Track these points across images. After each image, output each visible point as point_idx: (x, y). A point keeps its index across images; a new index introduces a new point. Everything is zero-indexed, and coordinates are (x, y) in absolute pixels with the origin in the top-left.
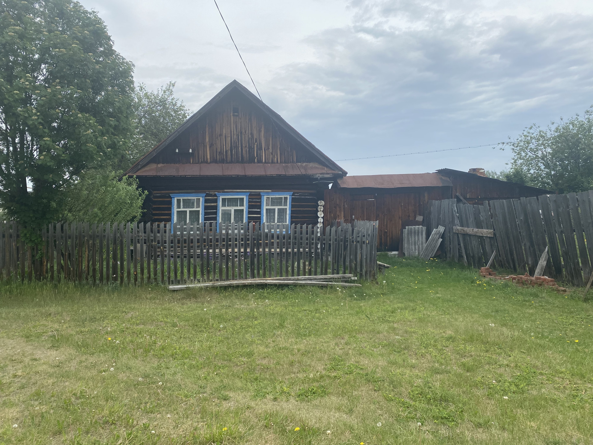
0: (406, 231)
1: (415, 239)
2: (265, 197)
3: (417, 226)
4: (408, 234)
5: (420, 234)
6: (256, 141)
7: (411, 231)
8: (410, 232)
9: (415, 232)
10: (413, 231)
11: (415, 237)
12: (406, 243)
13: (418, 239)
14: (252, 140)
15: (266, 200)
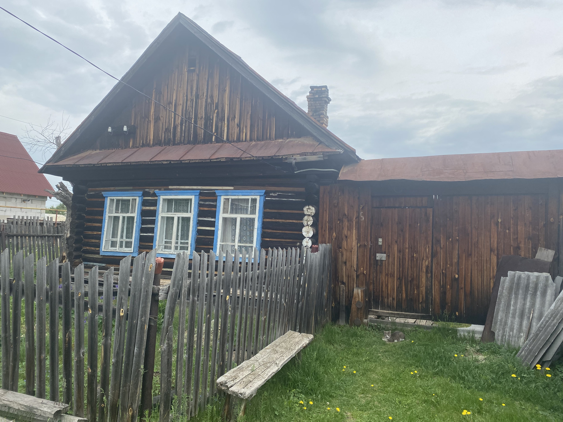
0: (506, 282)
1: (524, 304)
2: (223, 198)
3: (536, 274)
4: (511, 289)
5: (539, 293)
6: (217, 107)
7: (518, 284)
8: (515, 287)
9: (527, 287)
10: (523, 283)
11: (525, 299)
12: (501, 309)
13: (533, 305)
14: (211, 106)
15: (224, 203)
